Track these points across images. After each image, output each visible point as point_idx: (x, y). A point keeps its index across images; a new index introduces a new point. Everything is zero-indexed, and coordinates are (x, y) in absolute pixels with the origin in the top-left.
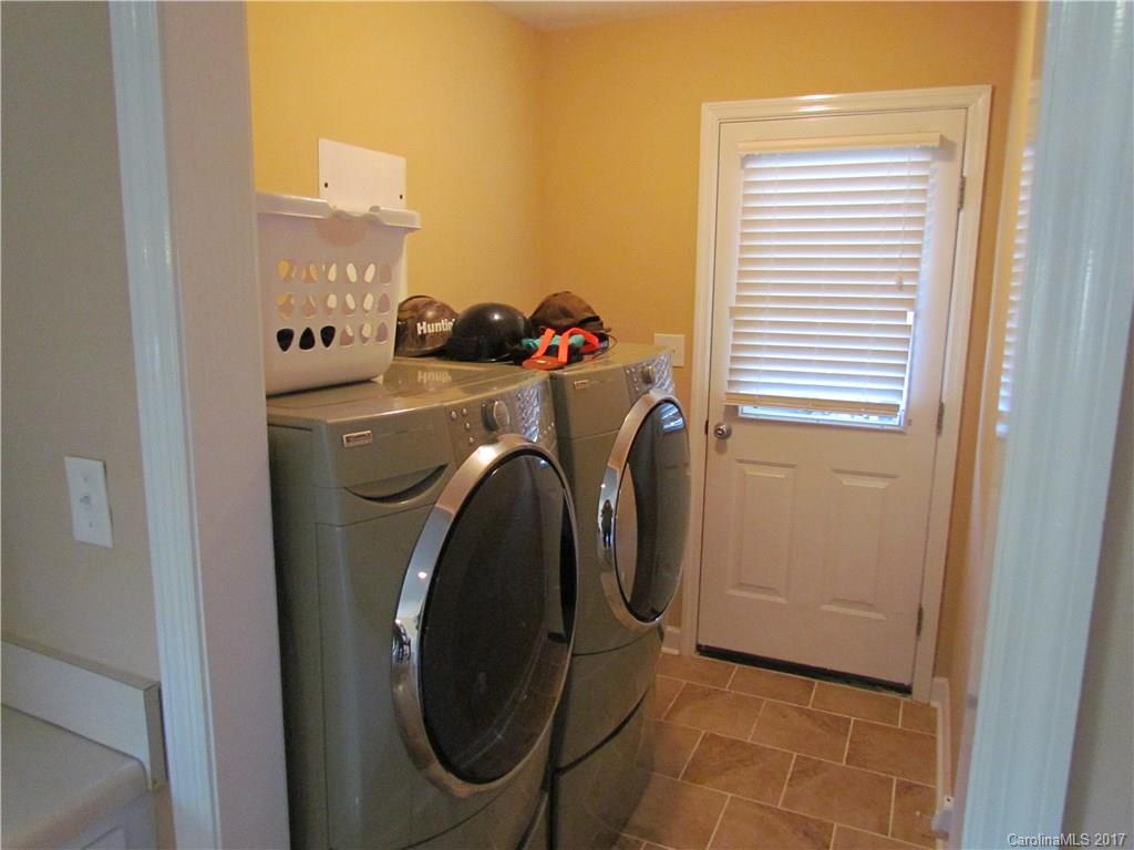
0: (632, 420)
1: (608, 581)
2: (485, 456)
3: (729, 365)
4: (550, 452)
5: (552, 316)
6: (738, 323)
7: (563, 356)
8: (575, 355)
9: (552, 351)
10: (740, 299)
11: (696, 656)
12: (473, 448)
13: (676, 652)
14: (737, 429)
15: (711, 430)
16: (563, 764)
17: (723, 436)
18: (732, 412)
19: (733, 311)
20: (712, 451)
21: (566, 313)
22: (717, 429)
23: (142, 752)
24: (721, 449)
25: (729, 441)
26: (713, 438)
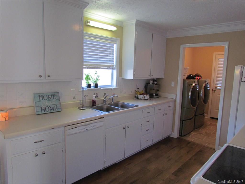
0: (204, 85)
1: (202, 99)
2: (194, 84)
3: (215, 82)
4: (197, 84)
5: (197, 75)
6: (217, 78)
7: (198, 79)
8: (200, 79)
9: (197, 78)
10: (217, 75)
11: (210, 118)
12: (193, 84)
13: (207, 118)
14: (216, 90)
15: (213, 90)
16: (196, 115)
17: (215, 91)
18: (216, 88)
19: (216, 76)
20: (213, 92)
21: (198, 75)
22: (214, 90)
23: (175, 98)
24: (214, 93)
25: (215, 92)
26: (213, 91)
